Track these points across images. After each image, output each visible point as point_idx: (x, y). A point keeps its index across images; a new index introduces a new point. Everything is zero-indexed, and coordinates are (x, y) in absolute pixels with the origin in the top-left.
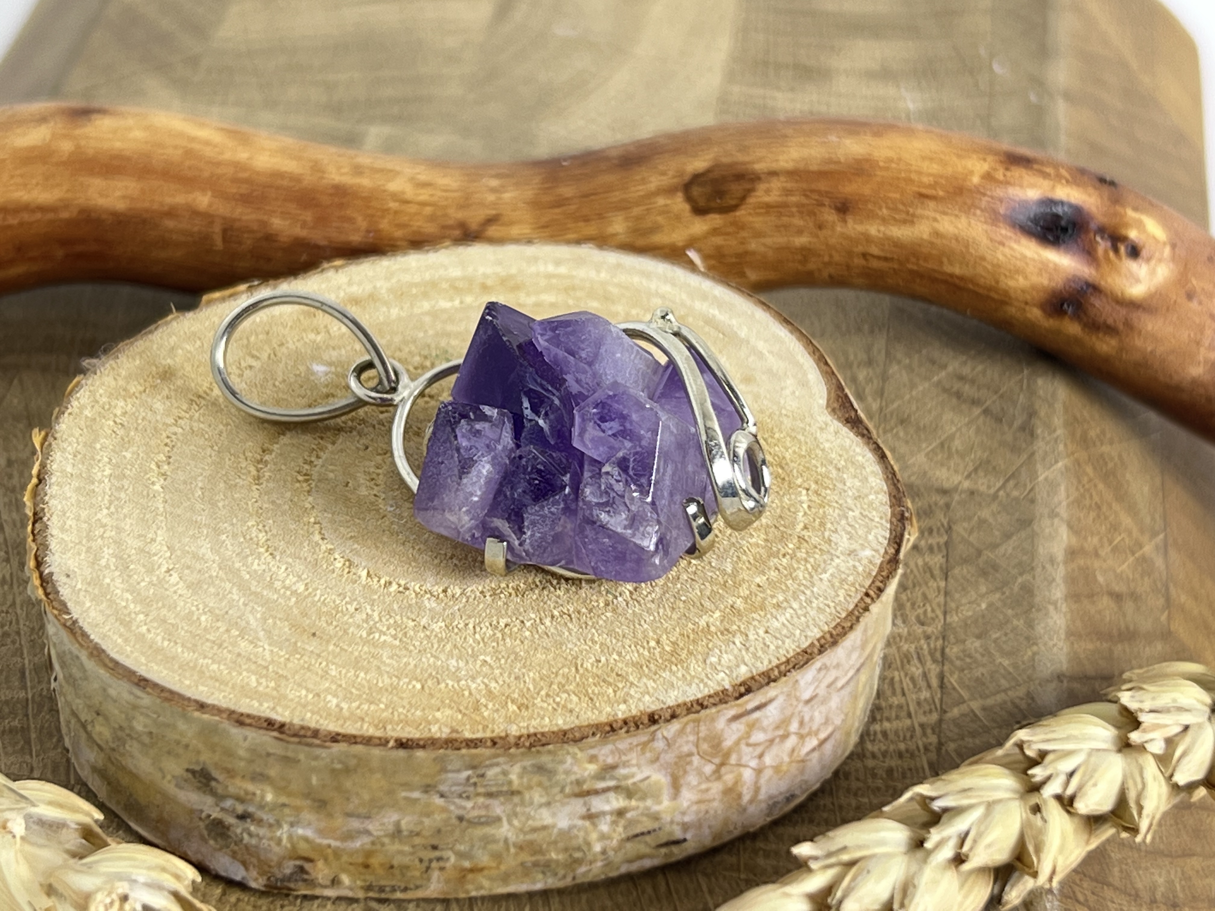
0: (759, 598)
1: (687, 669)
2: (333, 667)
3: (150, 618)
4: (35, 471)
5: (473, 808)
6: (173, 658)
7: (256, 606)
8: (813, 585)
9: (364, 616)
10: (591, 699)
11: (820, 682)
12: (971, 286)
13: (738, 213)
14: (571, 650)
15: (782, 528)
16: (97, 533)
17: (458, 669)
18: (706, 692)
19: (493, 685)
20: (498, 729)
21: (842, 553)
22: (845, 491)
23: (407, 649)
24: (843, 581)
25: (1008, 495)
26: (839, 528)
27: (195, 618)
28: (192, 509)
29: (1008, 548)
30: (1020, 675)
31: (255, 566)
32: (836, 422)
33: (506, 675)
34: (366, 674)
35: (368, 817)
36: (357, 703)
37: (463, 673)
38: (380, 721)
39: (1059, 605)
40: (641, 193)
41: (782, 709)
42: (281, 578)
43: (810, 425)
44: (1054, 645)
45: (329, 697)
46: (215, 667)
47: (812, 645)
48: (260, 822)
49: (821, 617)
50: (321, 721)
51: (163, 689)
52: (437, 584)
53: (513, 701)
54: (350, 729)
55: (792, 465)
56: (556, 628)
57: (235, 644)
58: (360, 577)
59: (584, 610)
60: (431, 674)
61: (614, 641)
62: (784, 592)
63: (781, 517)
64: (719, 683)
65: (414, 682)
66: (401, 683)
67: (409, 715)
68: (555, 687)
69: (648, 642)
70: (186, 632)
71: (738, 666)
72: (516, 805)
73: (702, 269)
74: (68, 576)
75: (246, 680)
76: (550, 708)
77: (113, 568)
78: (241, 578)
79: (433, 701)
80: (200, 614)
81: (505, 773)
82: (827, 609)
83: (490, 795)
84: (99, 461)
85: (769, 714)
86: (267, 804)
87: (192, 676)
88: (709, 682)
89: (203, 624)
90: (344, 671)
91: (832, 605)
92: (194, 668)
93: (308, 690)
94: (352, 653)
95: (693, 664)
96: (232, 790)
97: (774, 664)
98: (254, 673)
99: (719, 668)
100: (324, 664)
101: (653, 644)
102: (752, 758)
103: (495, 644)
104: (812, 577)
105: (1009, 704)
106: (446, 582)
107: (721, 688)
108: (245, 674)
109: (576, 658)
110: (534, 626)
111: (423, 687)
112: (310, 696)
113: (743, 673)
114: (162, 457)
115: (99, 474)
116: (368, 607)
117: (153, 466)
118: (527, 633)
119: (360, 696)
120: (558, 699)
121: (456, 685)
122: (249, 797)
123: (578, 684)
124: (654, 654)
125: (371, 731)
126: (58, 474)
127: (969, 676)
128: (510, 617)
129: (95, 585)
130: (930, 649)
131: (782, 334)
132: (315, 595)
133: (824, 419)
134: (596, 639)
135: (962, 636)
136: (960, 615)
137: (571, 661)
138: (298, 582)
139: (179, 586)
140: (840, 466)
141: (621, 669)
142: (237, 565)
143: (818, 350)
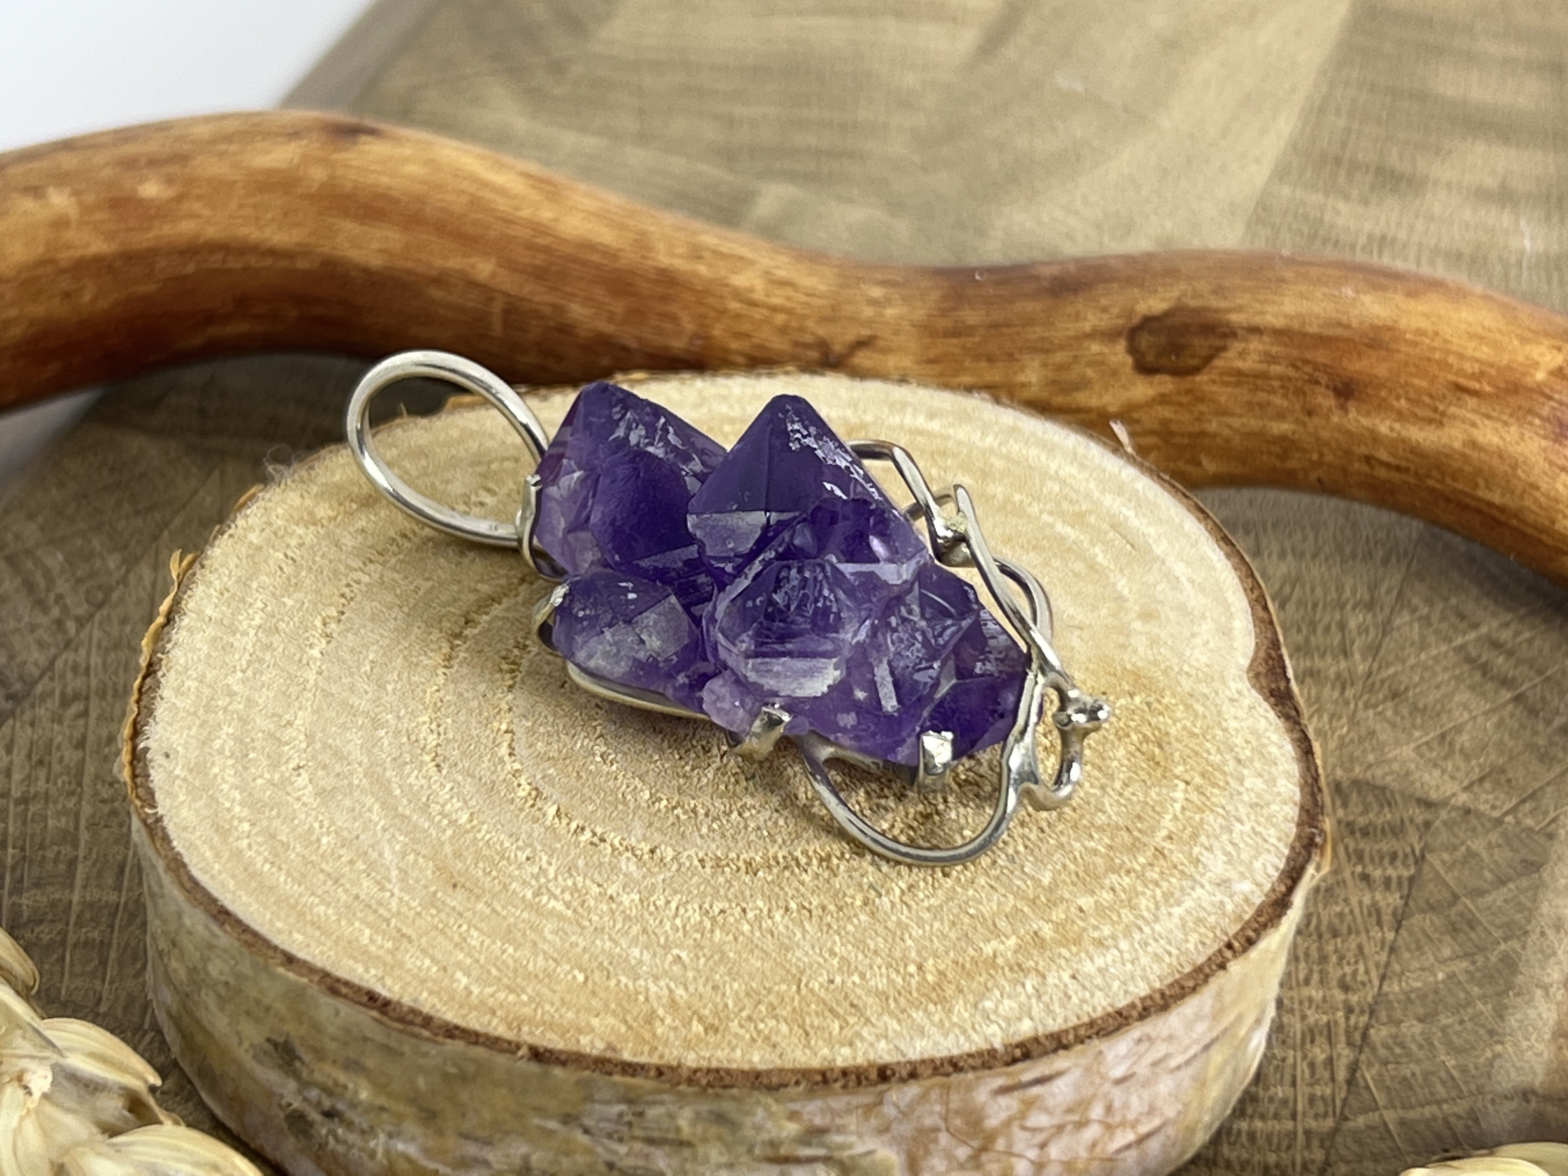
0: (1076, 928)
1: (950, 1011)
2: (475, 934)
3: (257, 829)
4: (164, 607)
5: (628, 1154)
6: (271, 888)
7: (397, 834)
8: (1157, 919)
9: (536, 870)
10: (807, 1034)
11: (1140, 1056)
12: (1515, 522)
13: (1198, 378)
14: (799, 959)
15: (1136, 833)
16: (220, 703)
17: (640, 962)
18: (967, 1048)
19: (680, 991)
20: (671, 1054)
21: (1210, 882)
22: (1240, 793)
23: (578, 924)
24: (1200, 921)
25: (1518, 823)
26: (1216, 844)
27: (313, 838)
28: (352, 689)
29: (1497, 898)
30: (1466, 1083)
31: (412, 780)
32: (1254, 692)
33: (701, 982)
34: (515, 950)
35: (488, 1142)
36: (494, 988)
37: (645, 969)
38: (514, 1019)
39: (1552, 990)
40: (1070, 333)
41: (1077, 1088)
42: (441, 801)
43: (1217, 693)
44: (1531, 1048)
45: (459, 975)
46: (321, 909)
47: (1133, 1006)
48: (349, 1125)
49: (1155, 967)
50: (438, 1006)
51: (246, 929)
52: (645, 839)
53: (700, 1019)
54: (474, 1022)
55: (1176, 744)
56: (787, 927)
57: (355, 883)
58: (544, 815)
59: (831, 907)
60: (601, 964)
61: (860, 956)
62: (1113, 923)
63: (1139, 817)
64: (986, 1039)
65: (576, 972)
66: (559, 970)
67: (557, 1016)
68: (762, 1008)
69: (905, 967)
70: (297, 855)
71: (1019, 1019)
72: (686, 1160)
73: (1129, 450)
74: (167, 756)
75: (356, 933)
76: (748, 1037)
77: (227, 753)
78: (390, 792)
79: (593, 1002)
80: (322, 834)
81: (671, 1116)
82: (1167, 959)
83: (650, 1141)
84: (251, 605)
85: (1056, 1090)
86: (360, 1103)
87: (288, 916)
88: (974, 1036)
89: (323, 848)
90: (488, 942)
91: (1175, 952)
92: (294, 907)
93: (433, 959)
94: (505, 918)
95: (959, 1006)
96: (318, 1077)
97: (1070, 1024)
98: (369, 925)
99: (993, 1017)
100: (465, 927)
101: (912, 968)
102: (1029, 1146)
103: (698, 936)
104: (1157, 908)
105: (1440, 1122)
106: (657, 837)
107: (988, 1047)
108: (357, 924)
109: (802, 972)
110: (759, 919)
111: (586, 979)
112: (435, 969)
113: (1025, 1029)
114: (333, 612)
115: (245, 623)
116: (545, 858)
117: (318, 623)
118: (746, 928)
120: (761, 1026)
121: (630, 984)
122: (339, 1090)
123: (794, 1009)
124: (909, 984)
125: (500, 1030)
126: (193, 615)
127: (1393, 1073)
128: (730, 901)
129: (198, 773)
130: (1348, 1026)
131: (1214, 558)
132: (479, 831)
133: (1240, 686)
134: (837, 950)
135: (1398, 1014)
136: (1404, 984)
137: (794, 976)
138: (461, 809)
139: (306, 791)
140: (1242, 757)
141: (859, 997)
142: (388, 774)
143: (1260, 586)
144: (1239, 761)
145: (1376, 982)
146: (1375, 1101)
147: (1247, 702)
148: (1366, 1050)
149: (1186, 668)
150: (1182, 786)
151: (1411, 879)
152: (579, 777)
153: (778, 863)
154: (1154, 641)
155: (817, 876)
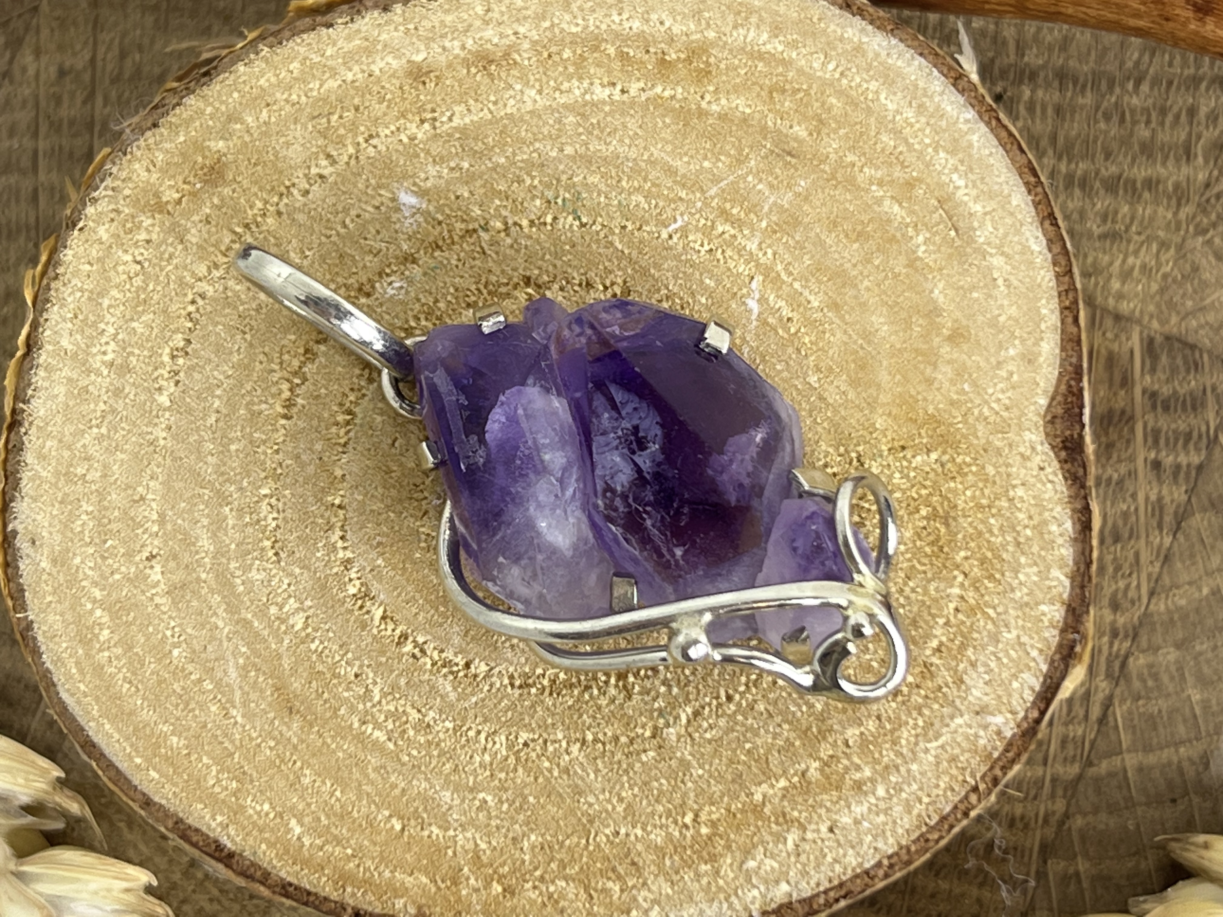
0: (840, 767)
1: (718, 872)
2: (308, 772)
3: (116, 638)
4: (23, 337)
6: (130, 714)
7: (240, 644)
8: (914, 756)
9: (363, 691)
10: (592, 897)
14: (591, 805)
16: (79, 470)
17: (451, 808)
19: (483, 846)
21: (969, 708)
22: (1013, 589)
23: (399, 759)
27: (167, 650)
28: (199, 450)
30: (1206, 721)
31: (254, 575)
32: (1046, 445)
33: (503, 831)
34: (342, 792)
36: (323, 839)
37: (455, 816)
38: (341, 876)
42: (279, 601)
43: (1010, 448)
45: (293, 822)
46: (175, 739)
49: (905, 818)
50: (276, 861)
52: (460, 651)
53: (500, 879)
54: (305, 880)
55: (961, 521)
56: (582, 765)
57: (203, 707)
58: (372, 619)
59: (623, 739)
60: (417, 810)
61: (644, 802)
62: (874, 762)
64: (745, 908)
65: (394, 821)
66: (379, 817)
67: (376, 874)
68: (554, 866)
69: (683, 816)
70: (152, 672)
71: (777, 882)
74: (33, 542)
75: (204, 770)
77: (88, 540)
78: (234, 590)
79: (408, 857)
80: (175, 646)
82: (917, 808)
84: (103, 332)
87: (145, 749)
88: (736, 903)
89: (175, 662)
90: (319, 782)
92: (150, 737)
93: (270, 803)
94: (334, 752)
95: (726, 866)
97: (822, 889)
98: (215, 761)
99: (754, 881)
100: (299, 764)
101: (688, 819)
103: (503, 775)
104: (916, 744)
105: (1174, 768)
106: (473, 648)
108: (205, 760)
109: (591, 822)
110: (558, 753)
111: (403, 829)
112: (272, 816)
113: (781, 894)
114: (179, 341)
115: (98, 358)
116: (371, 675)
117: (166, 359)
118: (547, 764)
119: (328, 827)
120: (552, 889)
121: (441, 836)
123: (582, 868)
124: (685, 837)
125: (328, 890)
126: (50, 348)
127: (1142, 710)
128: (533, 731)
129: (62, 566)
130: (1110, 654)
131: (1036, 248)
132: (313, 641)
133: (1034, 438)
134: (624, 794)
135: (1158, 639)
136: (1169, 602)
137: (584, 826)
138: (297, 610)
139: (158, 590)
140: (1022, 540)
141: (640, 855)
142: (233, 565)
143: (1076, 289)
144: (1018, 544)
145: (1145, 600)
146: (1120, 742)
147: (1037, 460)
148: (1122, 682)
149: (986, 411)
150: (960, 578)
151: (1200, 468)
152: (404, 569)
153: (579, 681)
154: (961, 372)
155: (613, 701)
